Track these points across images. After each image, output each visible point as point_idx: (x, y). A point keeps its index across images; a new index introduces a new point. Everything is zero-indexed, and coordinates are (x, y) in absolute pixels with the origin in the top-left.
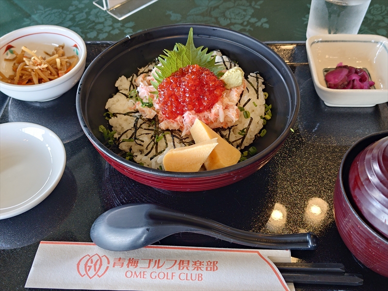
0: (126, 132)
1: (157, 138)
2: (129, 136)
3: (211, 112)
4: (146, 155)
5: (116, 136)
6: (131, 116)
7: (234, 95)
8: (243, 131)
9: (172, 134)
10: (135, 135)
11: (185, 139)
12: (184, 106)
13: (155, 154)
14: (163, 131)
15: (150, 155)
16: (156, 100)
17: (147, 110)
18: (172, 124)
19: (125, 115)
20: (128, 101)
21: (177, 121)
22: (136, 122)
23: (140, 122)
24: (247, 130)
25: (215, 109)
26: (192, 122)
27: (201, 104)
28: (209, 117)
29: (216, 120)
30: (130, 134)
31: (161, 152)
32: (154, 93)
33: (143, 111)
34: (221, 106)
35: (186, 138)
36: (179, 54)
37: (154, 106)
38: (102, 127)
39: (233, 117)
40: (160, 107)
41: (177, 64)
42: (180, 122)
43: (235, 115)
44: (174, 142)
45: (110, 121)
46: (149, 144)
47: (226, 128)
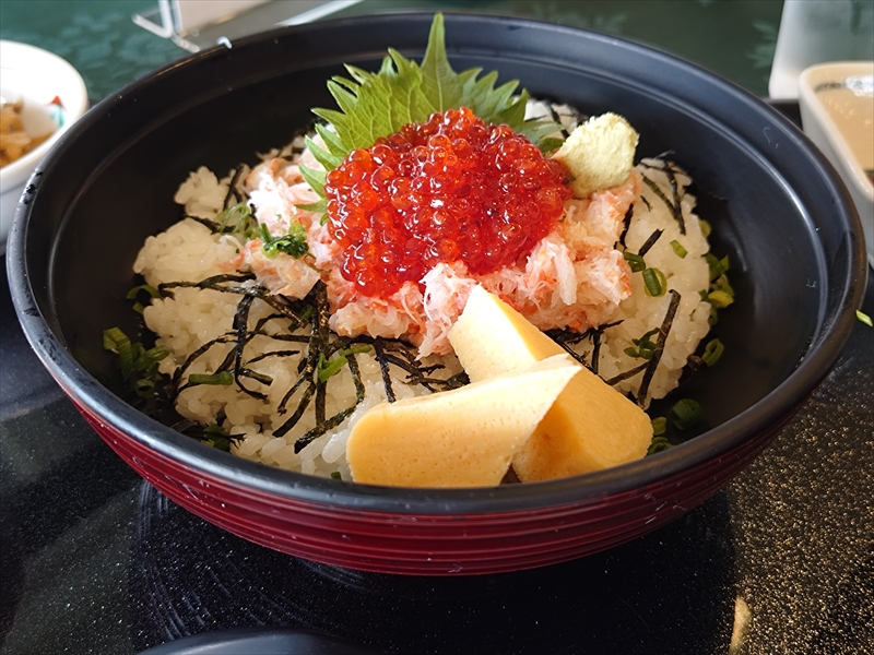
0: (204, 349)
1: (324, 367)
2: (217, 364)
3: (524, 271)
4: (280, 433)
5: (168, 366)
6: (224, 290)
7: (605, 216)
8: (644, 342)
9: (378, 352)
10: (239, 359)
11: (430, 370)
12: (425, 246)
13: (313, 425)
14: (346, 342)
15: (297, 433)
16: (319, 231)
17: (285, 265)
18: (378, 314)
19: (202, 286)
20: (217, 241)
21: (398, 305)
22: (244, 311)
23: (259, 308)
24: (663, 338)
25: (542, 258)
26: (455, 305)
27: (488, 238)
28: (521, 288)
29: (547, 295)
30: (217, 356)
31: (338, 420)
32: (312, 207)
33: (272, 272)
34: (563, 246)
35: (433, 368)
36: (400, 84)
37: (312, 251)
38: (117, 333)
39: (609, 285)
40: (335, 253)
41: (393, 114)
42: (411, 309)
43: (616, 279)
44: (388, 381)
45: (148, 312)
46: (293, 390)
47: (583, 330)
